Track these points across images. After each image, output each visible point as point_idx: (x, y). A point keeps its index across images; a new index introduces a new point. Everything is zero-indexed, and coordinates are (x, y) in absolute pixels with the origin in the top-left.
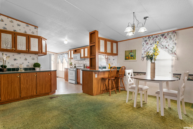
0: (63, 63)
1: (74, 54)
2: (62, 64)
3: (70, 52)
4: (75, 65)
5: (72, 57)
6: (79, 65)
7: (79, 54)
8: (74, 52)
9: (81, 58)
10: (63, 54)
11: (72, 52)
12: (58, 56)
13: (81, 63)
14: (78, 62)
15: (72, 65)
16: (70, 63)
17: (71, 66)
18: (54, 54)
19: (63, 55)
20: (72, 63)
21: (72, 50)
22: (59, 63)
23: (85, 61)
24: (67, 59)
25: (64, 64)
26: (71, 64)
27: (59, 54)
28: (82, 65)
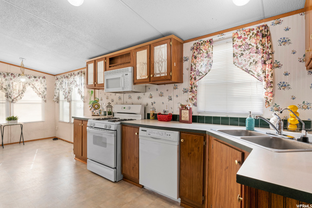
0: (70, 101)
1: (106, 70)
2: (68, 103)
3: (91, 66)
4: (109, 106)
5: (100, 81)
6: (126, 106)
7: (130, 69)
8: (105, 63)
9: (134, 84)
10: (71, 75)
11: (101, 65)
12: (58, 83)
13: (129, 101)
14: (120, 98)
15: (99, 106)
16: (93, 99)
17: (97, 112)
18: (45, 75)
19: (71, 79)
20: (100, 103)
21: (100, 60)
22: (61, 103)
23: (148, 94)
24: (84, 90)
25: (72, 102)
26: (95, 105)
27: (59, 77)
28: (138, 109)
